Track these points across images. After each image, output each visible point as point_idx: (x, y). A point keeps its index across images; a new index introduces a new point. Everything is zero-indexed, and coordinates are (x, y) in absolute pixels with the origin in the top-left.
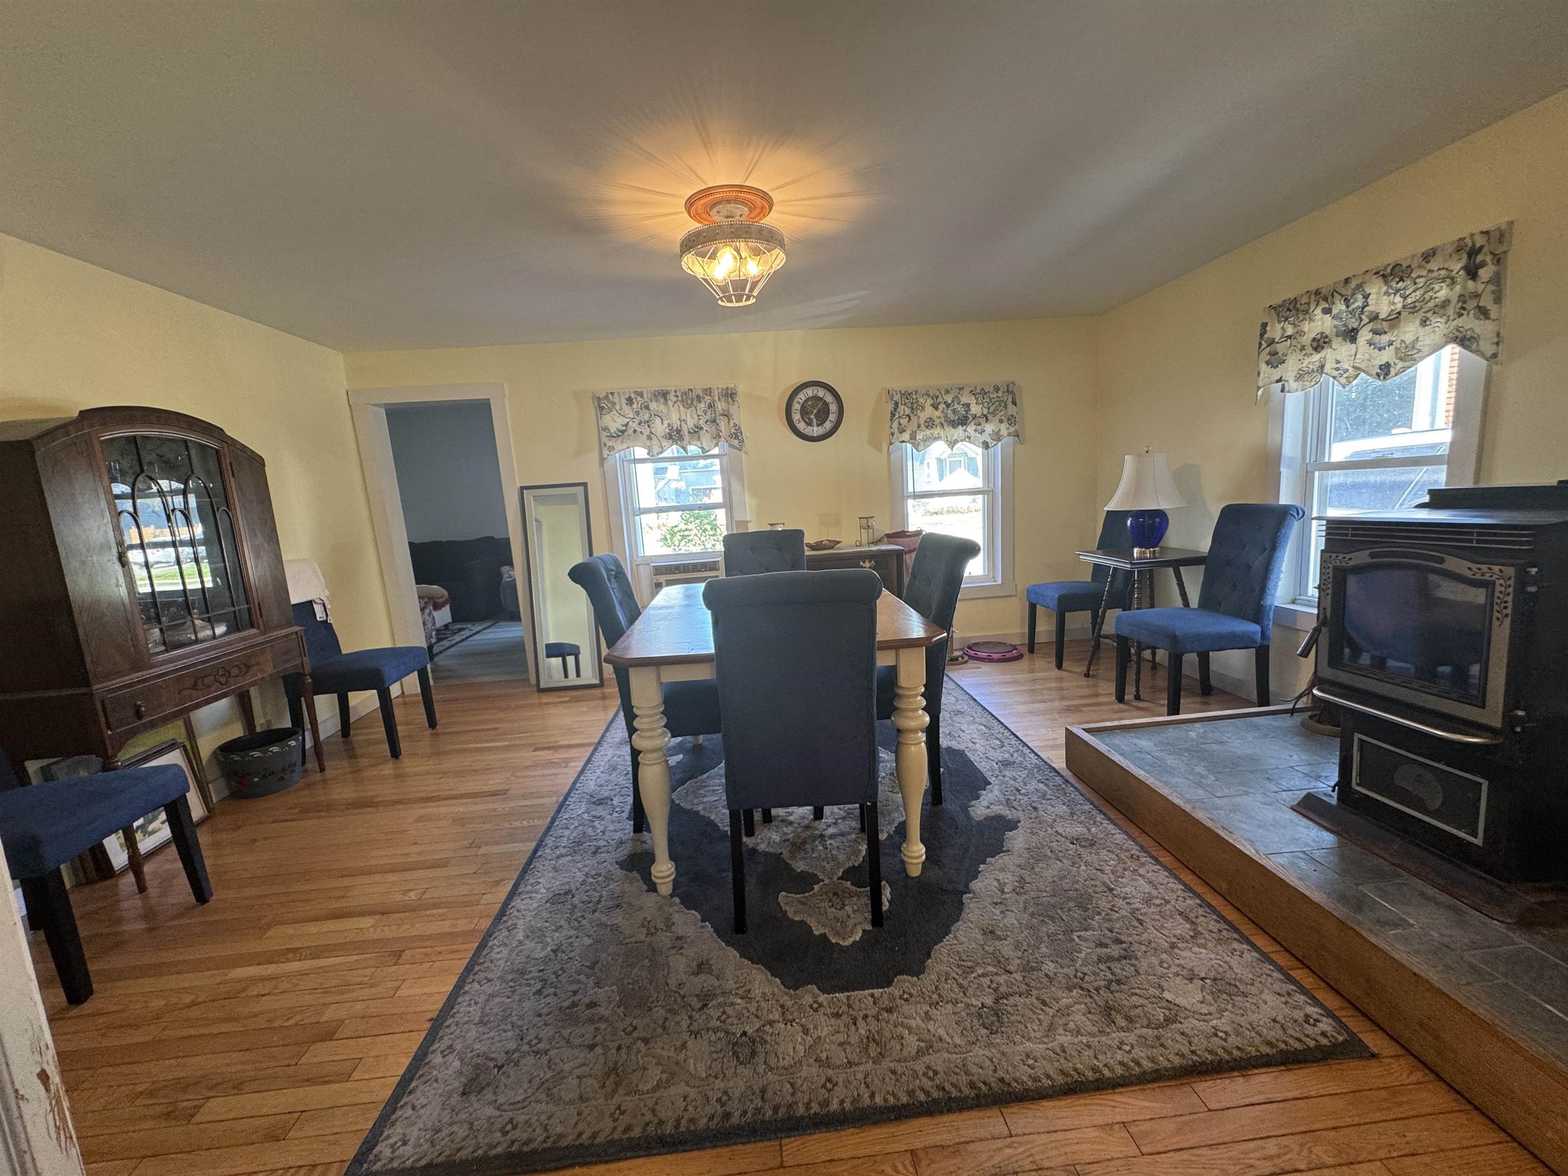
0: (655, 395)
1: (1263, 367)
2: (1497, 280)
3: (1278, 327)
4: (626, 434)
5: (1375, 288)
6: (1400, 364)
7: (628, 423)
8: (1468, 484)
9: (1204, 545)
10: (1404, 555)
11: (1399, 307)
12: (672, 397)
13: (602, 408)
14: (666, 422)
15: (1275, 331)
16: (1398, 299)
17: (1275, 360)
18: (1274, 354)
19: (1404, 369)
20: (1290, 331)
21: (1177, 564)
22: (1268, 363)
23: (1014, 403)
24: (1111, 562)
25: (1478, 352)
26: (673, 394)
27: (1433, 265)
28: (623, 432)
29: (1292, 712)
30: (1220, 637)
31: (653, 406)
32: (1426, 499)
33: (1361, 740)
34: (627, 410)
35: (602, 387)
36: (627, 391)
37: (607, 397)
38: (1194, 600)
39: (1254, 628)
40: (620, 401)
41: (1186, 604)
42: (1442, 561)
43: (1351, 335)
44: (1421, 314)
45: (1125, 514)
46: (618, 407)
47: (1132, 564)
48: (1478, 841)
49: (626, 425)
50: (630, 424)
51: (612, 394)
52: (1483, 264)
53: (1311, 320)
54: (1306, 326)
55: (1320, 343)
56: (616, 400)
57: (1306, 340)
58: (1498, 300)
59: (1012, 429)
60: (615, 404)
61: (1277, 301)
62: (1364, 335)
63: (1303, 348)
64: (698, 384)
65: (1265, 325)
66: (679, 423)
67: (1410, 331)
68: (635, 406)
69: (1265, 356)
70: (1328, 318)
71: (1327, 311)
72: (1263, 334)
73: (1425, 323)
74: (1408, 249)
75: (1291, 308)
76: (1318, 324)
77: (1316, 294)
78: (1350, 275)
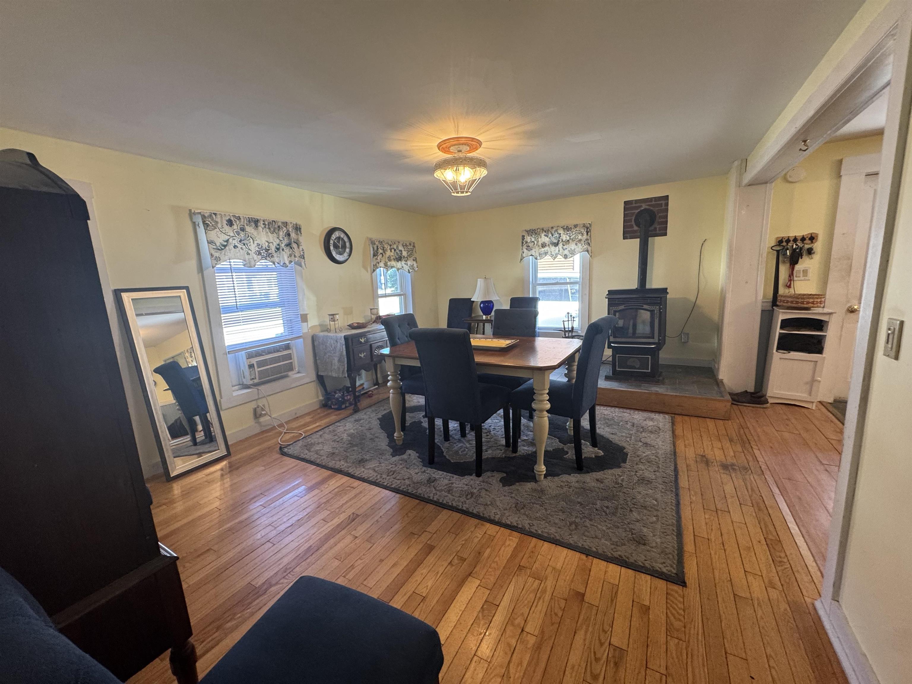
0: (249, 221)
1: (525, 250)
2: (590, 236)
3: (529, 237)
4: (227, 248)
5: (561, 231)
6: (571, 255)
7: (228, 240)
10: (632, 306)
11: (569, 239)
12: (261, 224)
13: (208, 225)
14: (256, 242)
15: (528, 239)
16: (568, 236)
17: (529, 248)
18: (528, 246)
19: (572, 257)
20: (533, 240)
22: (527, 249)
23: (416, 252)
25: (587, 254)
26: (262, 222)
27: (577, 229)
28: (225, 246)
31: (248, 229)
33: (618, 356)
34: (227, 228)
35: (207, 208)
36: (227, 214)
37: (210, 216)
40: (222, 222)
43: (556, 245)
44: (575, 242)
46: (219, 225)
48: (649, 371)
49: (227, 241)
50: (231, 240)
51: (215, 214)
52: (589, 232)
53: (541, 237)
54: (539, 239)
55: (544, 245)
56: (219, 220)
57: (539, 243)
58: (591, 242)
60: (217, 222)
61: (527, 228)
62: (560, 245)
63: (538, 246)
64: (280, 218)
65: (523, 236)
66: (267, 244)
67: (572, 246)
68: (235, 227)
69: (525, 247)
70: (546, 238)
71: (546, 236)
72: (523, 239)
73: (576, 244)
74: (570, 222)
75: (532, 232)
76: (544, 239)
77: (543, 229)
78: (553, 226)
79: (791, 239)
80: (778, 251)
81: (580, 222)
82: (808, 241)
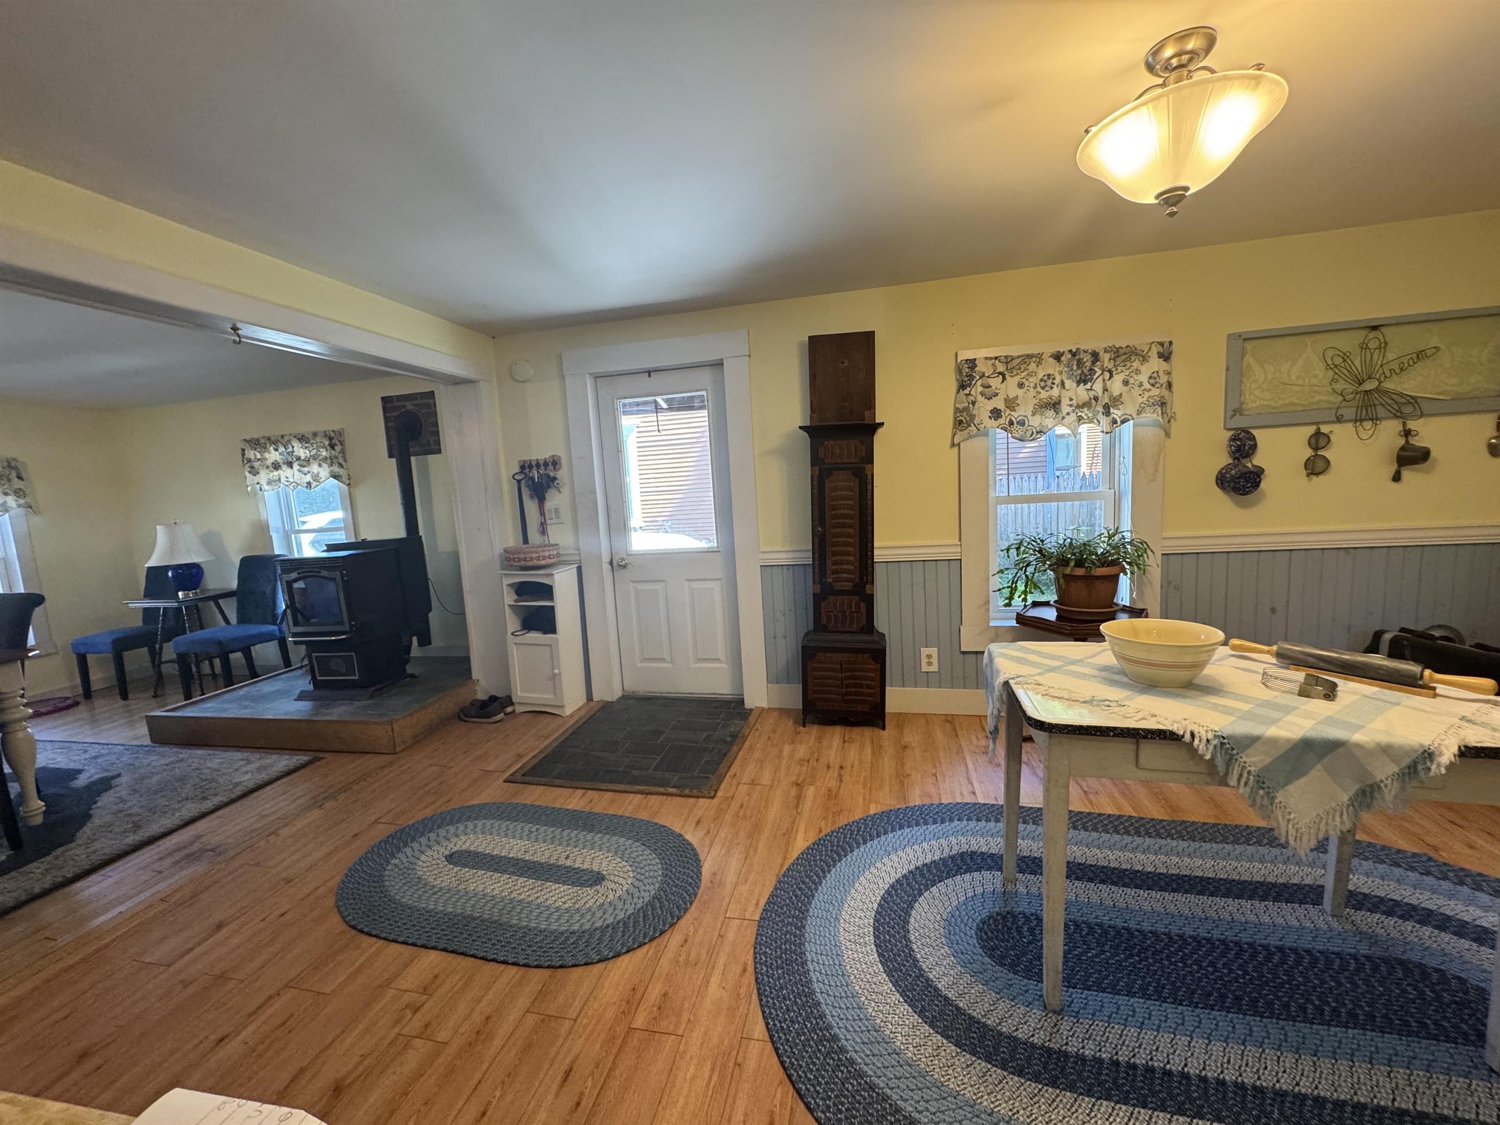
1: (247, 474)
2: (343, 452)
3: (252, 452)
5: (296, 444)
6: (315, 484)
8: (353, 540)
9: (234, 585)
10: (308, 572)
11: (308, 455)
15: (251, 454)
16: (307, 451)
17: (254, 472)
18: (252, 467)
19: (317, 486)
20: (259, 456)
21: (216, 598)
22: (250, 472)
23: (20, 477)
24: (160, 604)
25: (342, 482)
27: (317, 440)
29: (301, 667)
30: (253, 636)
32: (325, 548)
33: (316, 657)
38: (233, 618)
39: (274, 628)
41: (227, 622)
42: (319, 572)
43: (290, 465)
44: (318, 461)
45: (166, 568)
47: (178, 602)
48: (357, 678)
52: (336, 445)
53: (269, 452)
54: (267, 455)
55: (276, 466)
57: (269, 463)
58: (345, 461)
59: (21, 501)
61: (248, 437)
62: (296, 466)
63: (268, 467)
65: (243, 450)
67: (315, 468)
69: (247, 468)
70: (277, 453)
71: (276, 450)
72: (243, 455)
73: (320, 465)
74: (306, 429)
75: (256, 443)
76: (273, 455)
77: (269, 439)
78: (282, 433)
79: (541, 463)
80: (519, 481)
81: (321, 428)
82: (551, 467)
